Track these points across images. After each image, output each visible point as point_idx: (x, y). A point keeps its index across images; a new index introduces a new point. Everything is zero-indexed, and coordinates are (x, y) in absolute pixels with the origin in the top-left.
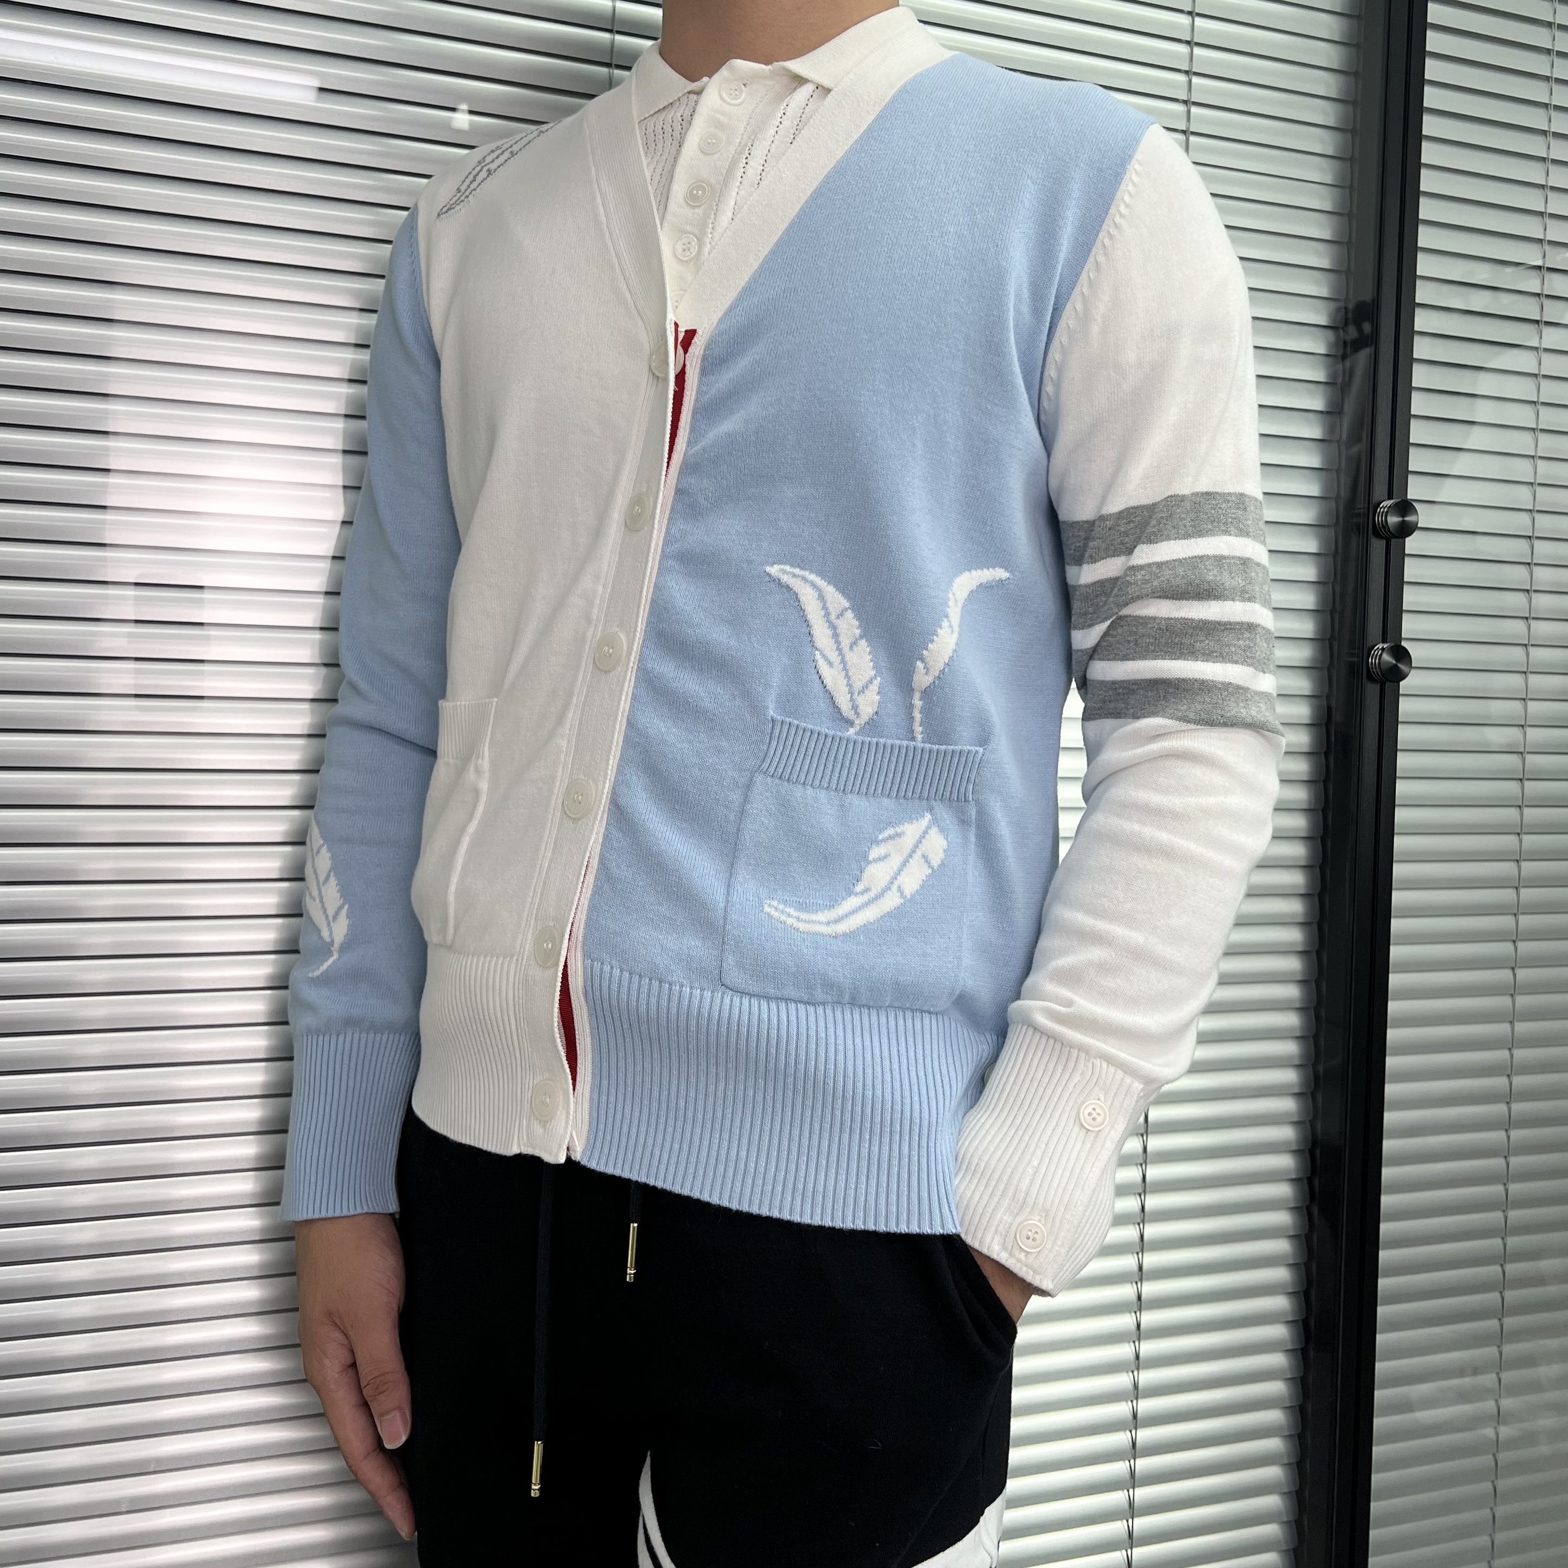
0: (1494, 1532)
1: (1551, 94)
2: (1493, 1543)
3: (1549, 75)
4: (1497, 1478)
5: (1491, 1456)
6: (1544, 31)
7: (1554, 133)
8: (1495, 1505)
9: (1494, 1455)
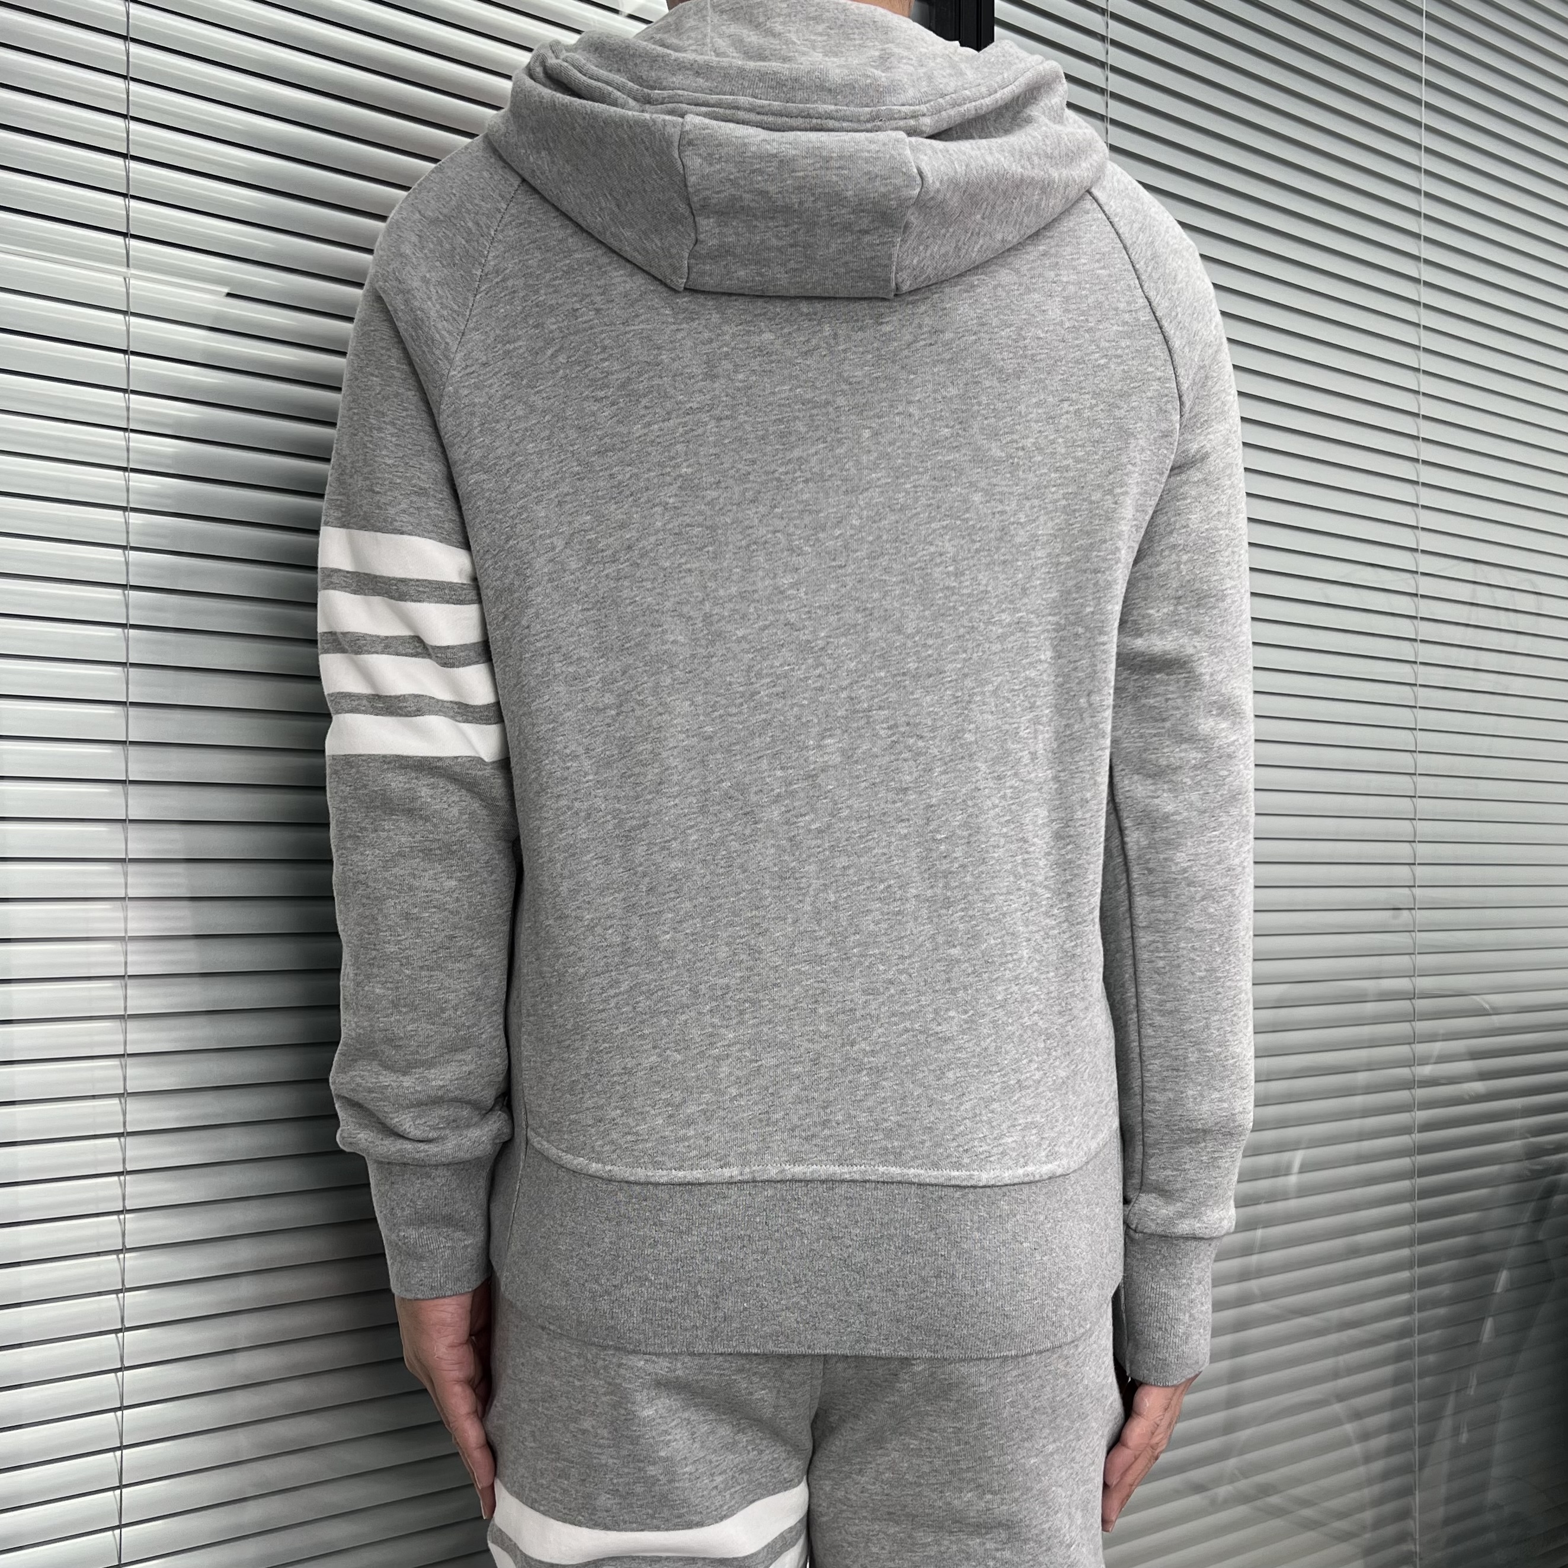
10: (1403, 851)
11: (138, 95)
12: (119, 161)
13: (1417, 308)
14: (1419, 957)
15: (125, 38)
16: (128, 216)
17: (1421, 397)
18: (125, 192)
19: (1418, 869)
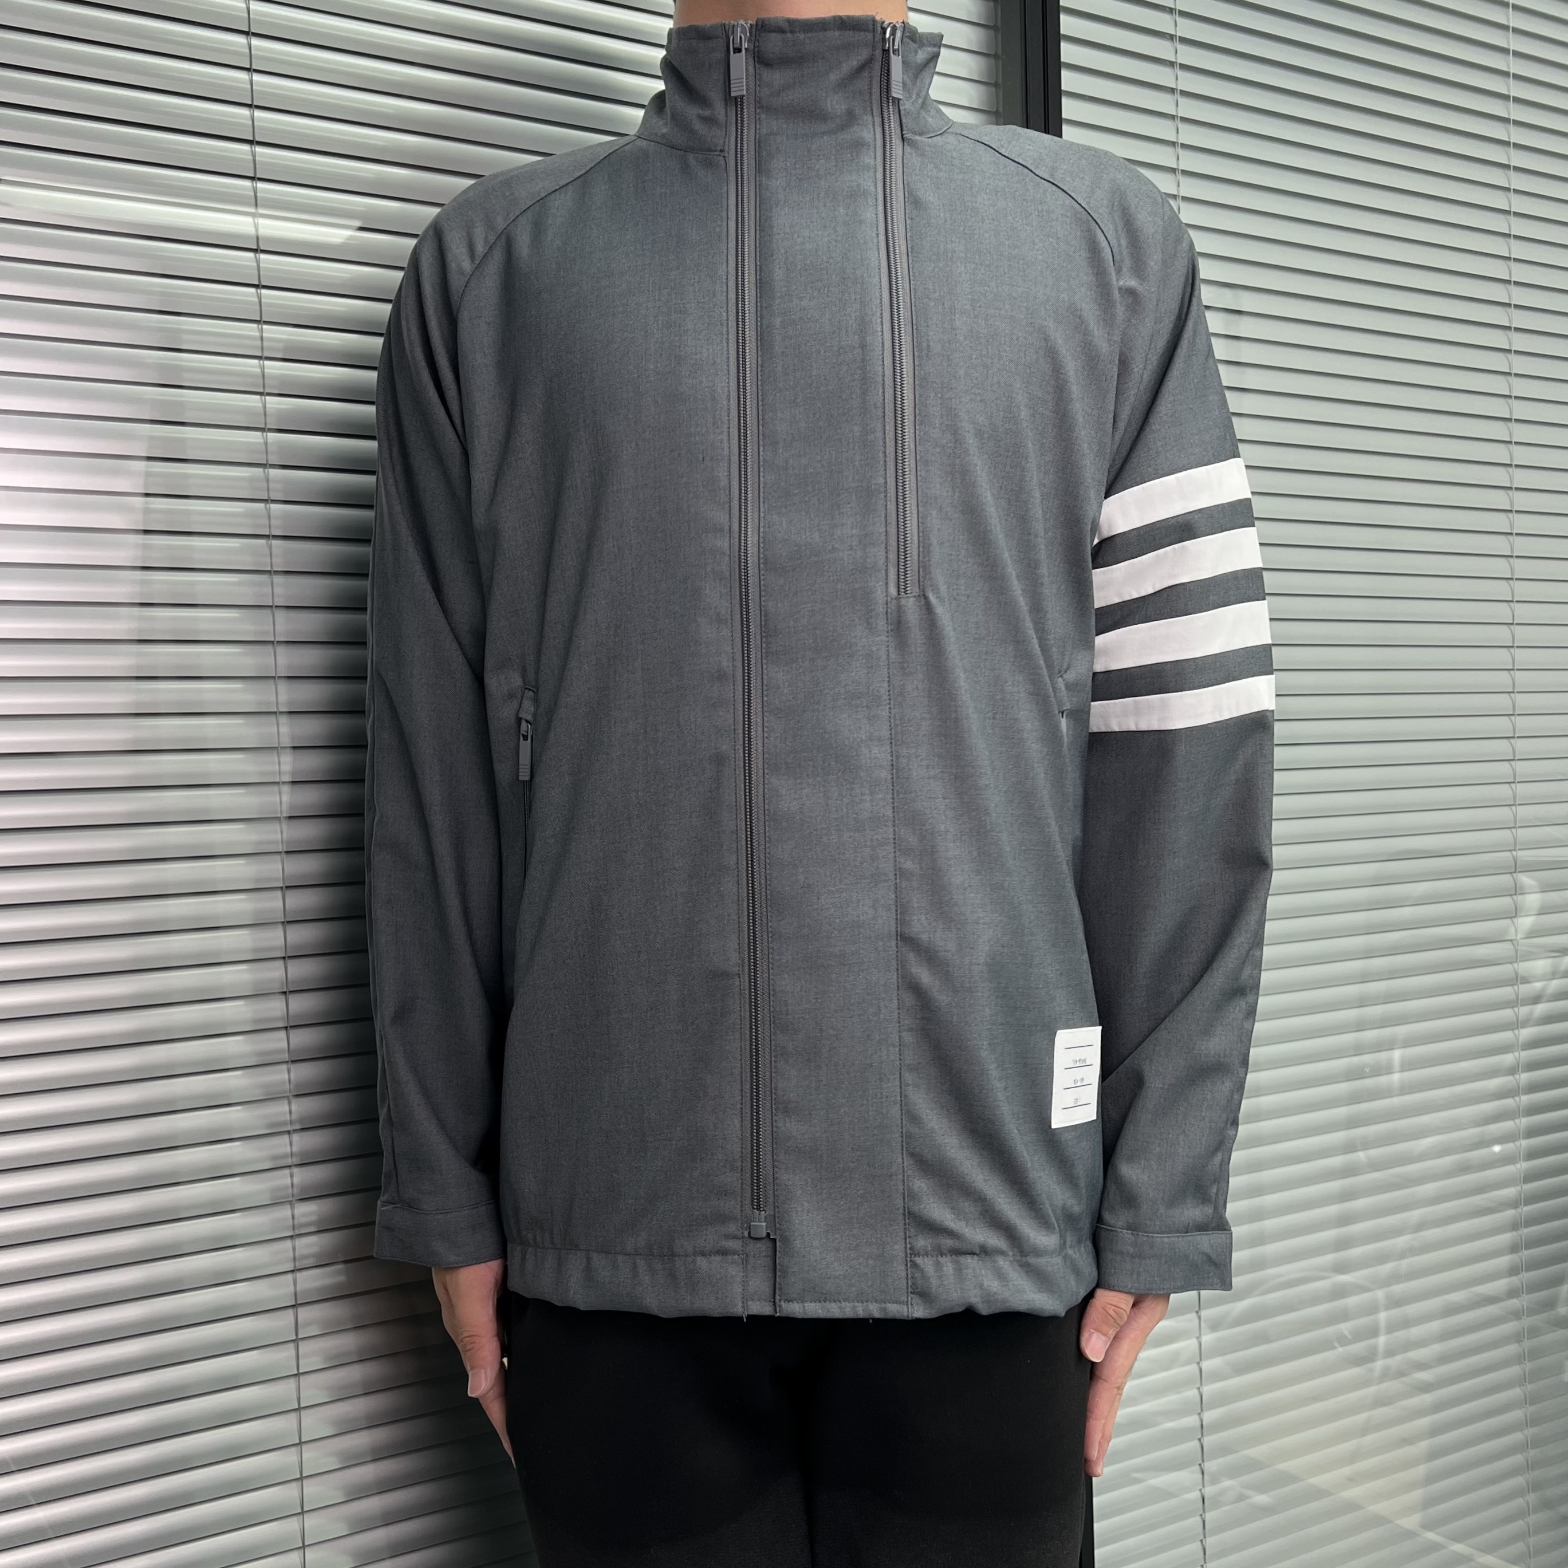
0: (1204, 1512)
1: (1178, 133)
2: (1204, 1522)
3: (1174, 114)
4: (1203, 1461)
5: (1197, 1442)
6: (1168, 70)
7: (1182, 170)
8: (1204, 1486)
9: (1200, 1440)
10: (1502, 725)
11: (260, 84)
12: (246, 147)
13: (1507, 172)
14: (1519, 830)
15: (246, 33)
16: (256, 197)
17: (1512, 264)
18: (252, 175)
19: (1519, 744)
